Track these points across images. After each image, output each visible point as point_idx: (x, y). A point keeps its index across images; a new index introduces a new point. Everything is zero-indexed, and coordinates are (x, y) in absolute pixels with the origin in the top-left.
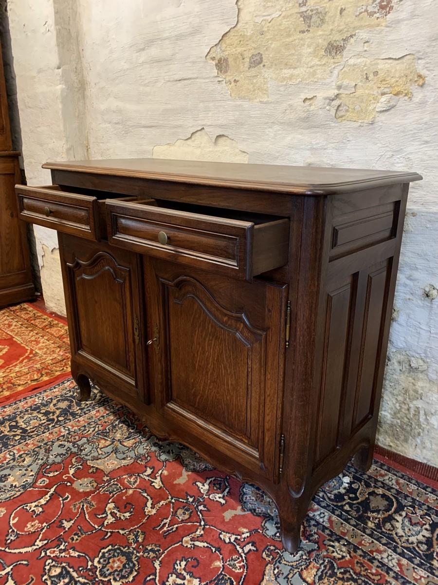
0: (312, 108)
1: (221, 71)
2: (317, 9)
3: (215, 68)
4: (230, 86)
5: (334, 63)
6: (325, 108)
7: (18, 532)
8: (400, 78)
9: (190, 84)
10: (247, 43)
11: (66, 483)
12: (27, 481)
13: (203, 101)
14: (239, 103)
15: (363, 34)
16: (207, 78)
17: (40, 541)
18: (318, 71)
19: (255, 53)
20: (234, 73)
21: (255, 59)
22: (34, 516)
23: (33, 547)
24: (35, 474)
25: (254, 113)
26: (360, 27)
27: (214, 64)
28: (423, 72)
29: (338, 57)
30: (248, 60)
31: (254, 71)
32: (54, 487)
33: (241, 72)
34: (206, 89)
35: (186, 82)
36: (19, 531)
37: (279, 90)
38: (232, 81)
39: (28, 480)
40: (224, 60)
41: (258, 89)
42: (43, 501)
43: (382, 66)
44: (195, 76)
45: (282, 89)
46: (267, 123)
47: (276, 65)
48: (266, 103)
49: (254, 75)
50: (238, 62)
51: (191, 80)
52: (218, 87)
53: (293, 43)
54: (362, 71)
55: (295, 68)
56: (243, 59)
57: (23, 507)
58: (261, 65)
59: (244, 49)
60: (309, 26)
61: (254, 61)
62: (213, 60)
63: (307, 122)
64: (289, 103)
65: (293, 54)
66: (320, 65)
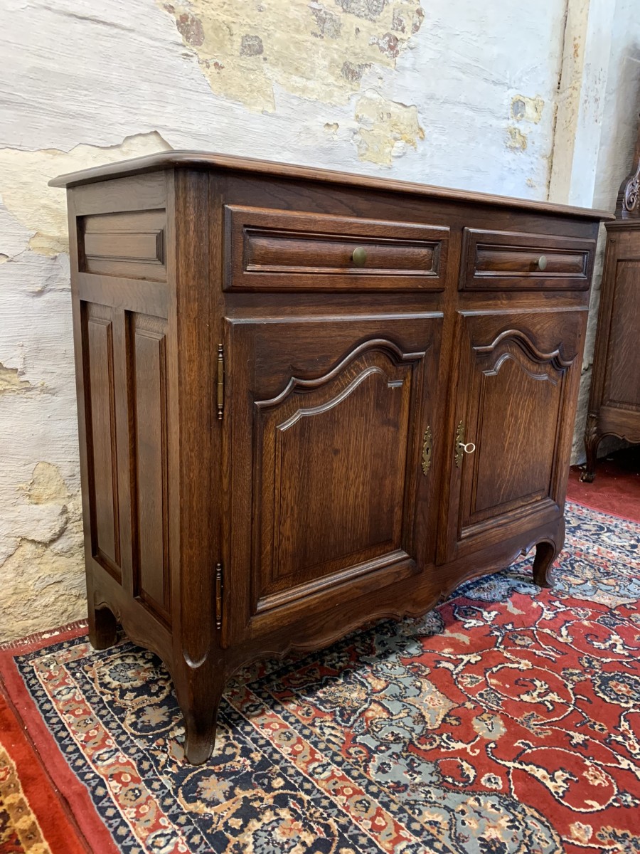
0: (336, 138)
1: (188, 38)
2: (332, 15)
3: (176, 28)
4: (209, 71)
5: (352, 90)
6: (349, 141)
7: (616, 793)
8: (407, 126)
9: (113, 37)
10: (236, 11)
11: (489, 750)
12: (493, 806)
13: (150, 81)
14: (227, 104)
15: (377, 68)
16: (156, 40)
17: (620, 764)
18: (336, 94)
19: (251, 35)
20: (215, 52)
21: (250, 43)
22: (575, 779)
23: (633, 770)
24: (472, 796)
25: (253, 126)
26: (374, 59)
27: (175, 20)
28: (422, 126)
29: (354, 83)
30: (240, 40)
31: (249, 62)
32: (503, 763)
33: (227, 54)
34: (155, 60)
35: (99, 26)
36: (613, 792)
37: (290, 103)
38: (212, 63)
39: (489, 805)
40: (193, 21)
41: (258, 91)
42: (540, 773)
43: (394, 109)
44: (128, 25)
45: (295, 102)
46: (274, 146)
47: (283, 65)
48: (272, 116)
49: (251, 67)
50: (221, 35)
51: (116, 30)
52: (185, 66)
53: (305, 44)
54: (378, 109)
55: (308, 79)
56: (232, 35)
57: (561, 797)
58: (261, 57)
59: (231, 19)
60: (323, 32)
61: (249, 45)
62: (170, 12)
63: (330, 154)
64: (305, 124)
65: (305, 59)
66: (337, 86)
